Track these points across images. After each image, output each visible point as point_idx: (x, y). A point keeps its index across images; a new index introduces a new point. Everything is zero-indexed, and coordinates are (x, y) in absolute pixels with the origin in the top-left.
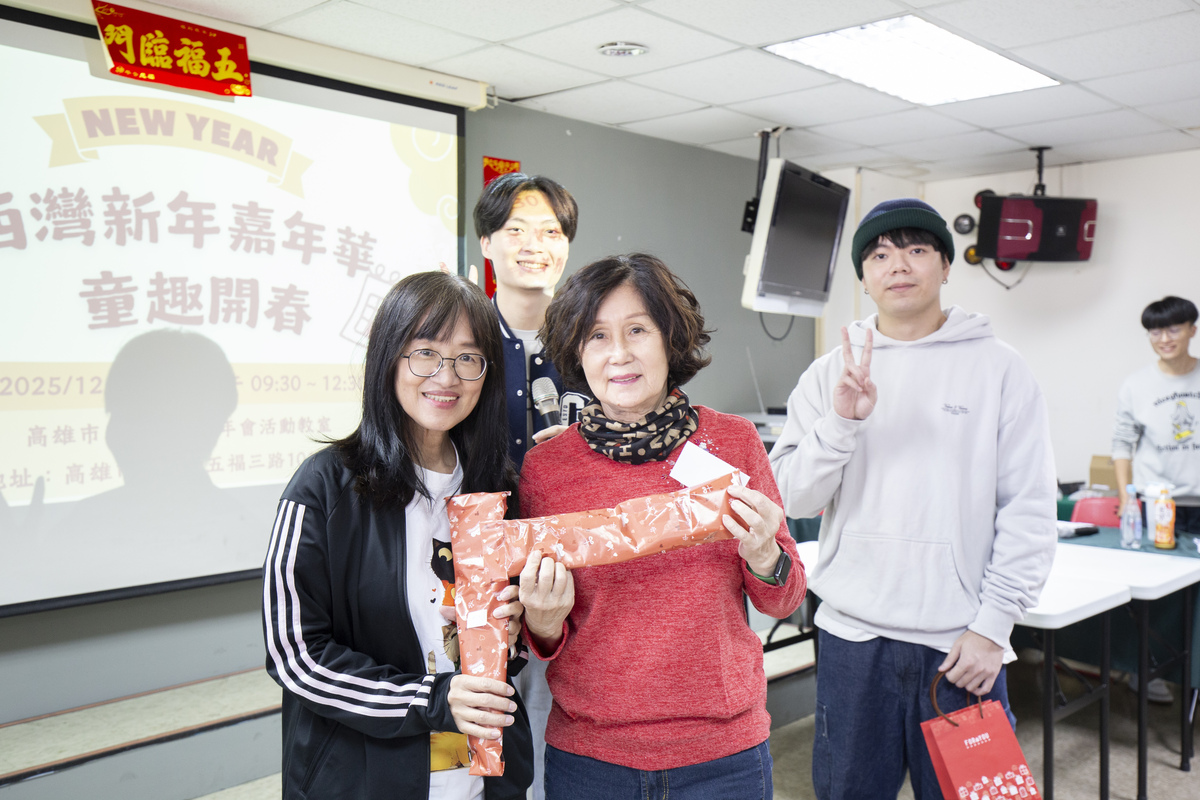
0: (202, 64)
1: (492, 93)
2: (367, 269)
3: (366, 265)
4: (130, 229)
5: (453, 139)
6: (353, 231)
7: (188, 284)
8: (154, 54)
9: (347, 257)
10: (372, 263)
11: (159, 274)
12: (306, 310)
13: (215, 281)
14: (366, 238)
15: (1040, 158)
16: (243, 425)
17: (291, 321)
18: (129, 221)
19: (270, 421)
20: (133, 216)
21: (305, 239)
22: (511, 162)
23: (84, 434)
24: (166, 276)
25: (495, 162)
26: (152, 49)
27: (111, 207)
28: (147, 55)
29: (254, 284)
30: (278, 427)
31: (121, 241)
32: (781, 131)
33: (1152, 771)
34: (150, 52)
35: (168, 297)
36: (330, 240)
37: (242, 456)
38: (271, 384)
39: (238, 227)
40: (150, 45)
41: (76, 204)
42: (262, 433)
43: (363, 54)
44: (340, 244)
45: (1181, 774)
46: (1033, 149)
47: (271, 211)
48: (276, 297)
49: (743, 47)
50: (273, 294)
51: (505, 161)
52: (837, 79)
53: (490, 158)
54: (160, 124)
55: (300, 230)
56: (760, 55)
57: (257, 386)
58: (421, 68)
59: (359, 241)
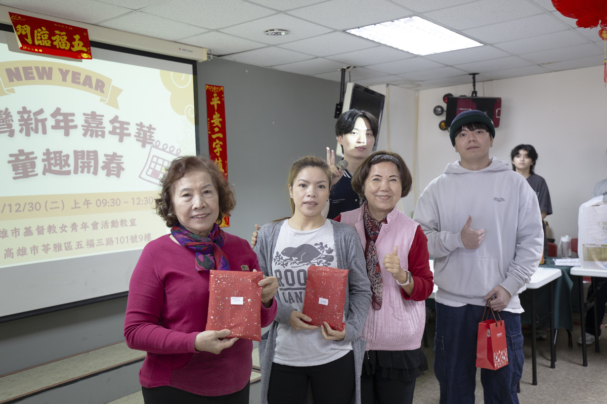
0: (66, 43)
1: (209, 53)
2: (151, 143)
3: (151, 141)
4: (32, 128)
5: (191, 77)
6: (144, 124)
7: (63, 154)
8: (41, 39)
9: (141, 137)
10: (154, 140)
11: (48, 150)
12: (121, 165)
13: (76, 152)
14: (150, 127)
15: (474, 78)
16: (92, 224)
17: (115, 171)
18: (32, 124)
19: (106, 222)
20: (33, 121)
21: (120, 129)
22: (219, 87)
23: (13, 233)
24: (51, 151)
25: (212, 87)
26: (41, 36)
27: (22, 117)
28: (38, 40)
29: (95, 153)
30: (110, 225)
31: (28, 134)
32: (351, 68)
33: (539, 369)
34: (39, 38)
35: (53, 161)
36: (133, 130)
37: (93, 240)
38: (106, 203)
39: (87, 125)
40: (39, 35)
41: (4, 116)
42: (102, 228)
43: (146, 36)
44: (137, 131)
45: (551, 370)
46: (470, 74)
47: (103, 116)
48: (106, 159)
49: (335, 31)
50: (105, 158)
51: (216, 86)
52: (380, 44)
53: (209, 85)
54: (45, 74)
55: (117, 125)
56: (343, 34)
57: (99, 205)
58: (175, 42)
59: (147, 129)
